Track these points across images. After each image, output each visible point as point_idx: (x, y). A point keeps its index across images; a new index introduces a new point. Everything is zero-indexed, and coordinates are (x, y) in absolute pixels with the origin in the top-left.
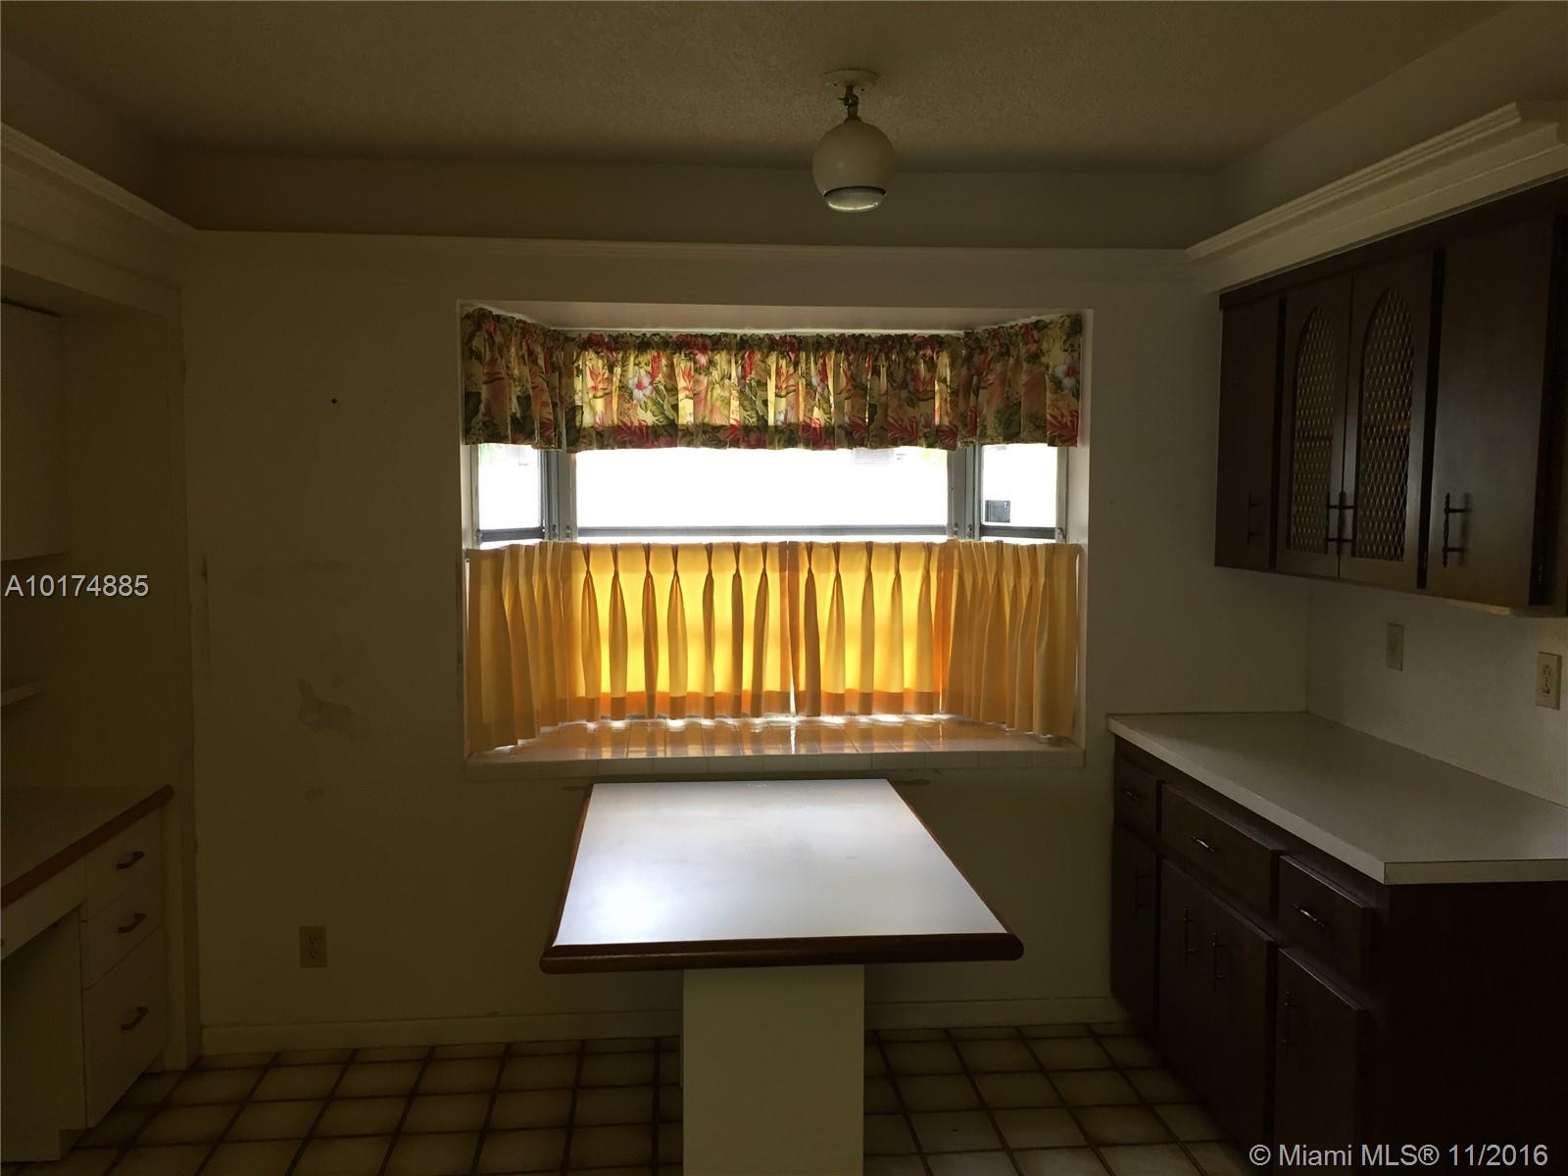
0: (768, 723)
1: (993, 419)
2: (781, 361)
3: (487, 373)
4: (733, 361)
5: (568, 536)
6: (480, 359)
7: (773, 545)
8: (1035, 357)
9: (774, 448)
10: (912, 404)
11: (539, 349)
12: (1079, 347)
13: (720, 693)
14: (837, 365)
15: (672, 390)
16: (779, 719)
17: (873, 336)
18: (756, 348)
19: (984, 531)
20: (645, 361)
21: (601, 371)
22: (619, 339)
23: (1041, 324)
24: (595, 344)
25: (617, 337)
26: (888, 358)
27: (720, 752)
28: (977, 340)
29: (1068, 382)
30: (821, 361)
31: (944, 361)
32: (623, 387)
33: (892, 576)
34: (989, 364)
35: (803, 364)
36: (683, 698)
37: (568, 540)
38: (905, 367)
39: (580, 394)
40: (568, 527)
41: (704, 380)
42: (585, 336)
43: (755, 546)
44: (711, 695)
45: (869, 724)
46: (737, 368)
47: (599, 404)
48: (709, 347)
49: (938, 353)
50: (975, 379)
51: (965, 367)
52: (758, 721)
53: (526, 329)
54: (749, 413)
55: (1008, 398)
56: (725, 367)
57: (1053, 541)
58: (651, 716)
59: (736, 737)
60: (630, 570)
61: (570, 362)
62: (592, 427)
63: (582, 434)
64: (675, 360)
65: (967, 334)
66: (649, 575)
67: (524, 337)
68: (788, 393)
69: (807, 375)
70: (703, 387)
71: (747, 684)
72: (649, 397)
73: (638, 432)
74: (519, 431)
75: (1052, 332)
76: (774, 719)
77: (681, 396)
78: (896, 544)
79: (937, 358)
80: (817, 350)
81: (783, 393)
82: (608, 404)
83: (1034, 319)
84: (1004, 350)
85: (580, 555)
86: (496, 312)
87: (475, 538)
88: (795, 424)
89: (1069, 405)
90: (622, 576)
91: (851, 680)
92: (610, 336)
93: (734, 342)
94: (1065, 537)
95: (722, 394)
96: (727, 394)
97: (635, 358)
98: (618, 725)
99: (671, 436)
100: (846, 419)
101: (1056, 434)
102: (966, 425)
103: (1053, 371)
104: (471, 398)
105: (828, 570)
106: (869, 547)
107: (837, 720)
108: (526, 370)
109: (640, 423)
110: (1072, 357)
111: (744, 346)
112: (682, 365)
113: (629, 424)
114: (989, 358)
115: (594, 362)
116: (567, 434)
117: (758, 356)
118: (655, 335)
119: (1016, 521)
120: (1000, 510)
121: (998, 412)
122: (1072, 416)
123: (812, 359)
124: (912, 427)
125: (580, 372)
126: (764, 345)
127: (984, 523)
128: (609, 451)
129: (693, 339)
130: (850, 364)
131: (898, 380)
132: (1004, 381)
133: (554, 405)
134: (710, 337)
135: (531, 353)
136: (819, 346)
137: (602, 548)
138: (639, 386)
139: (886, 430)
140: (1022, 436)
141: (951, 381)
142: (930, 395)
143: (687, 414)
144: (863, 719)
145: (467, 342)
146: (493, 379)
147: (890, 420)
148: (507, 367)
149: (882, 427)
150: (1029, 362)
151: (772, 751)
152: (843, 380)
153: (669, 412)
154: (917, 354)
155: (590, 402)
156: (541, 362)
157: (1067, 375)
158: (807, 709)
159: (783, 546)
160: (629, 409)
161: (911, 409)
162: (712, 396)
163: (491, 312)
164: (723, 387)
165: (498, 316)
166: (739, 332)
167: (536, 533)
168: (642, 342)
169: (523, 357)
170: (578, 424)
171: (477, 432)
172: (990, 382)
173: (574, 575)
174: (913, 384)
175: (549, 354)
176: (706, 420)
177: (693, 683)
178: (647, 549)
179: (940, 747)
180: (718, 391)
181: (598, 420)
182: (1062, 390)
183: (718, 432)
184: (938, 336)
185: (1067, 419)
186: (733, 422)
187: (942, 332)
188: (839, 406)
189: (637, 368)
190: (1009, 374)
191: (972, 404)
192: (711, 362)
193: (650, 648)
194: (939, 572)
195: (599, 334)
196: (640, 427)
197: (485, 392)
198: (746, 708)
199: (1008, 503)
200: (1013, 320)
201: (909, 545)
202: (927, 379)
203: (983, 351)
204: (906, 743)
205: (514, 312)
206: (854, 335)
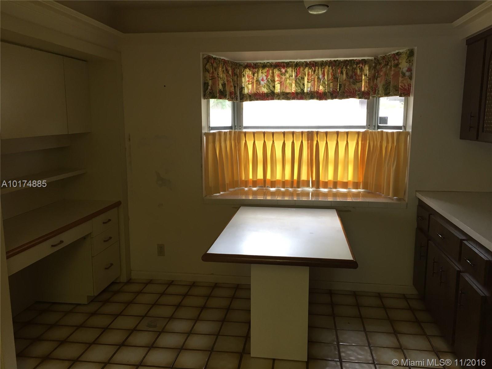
0: (302, 190)
1: (381, 88)
2: (309, 70)
3: (211, 76)
4: (293, 71)
5: (240, 129)
6: (208, 72)
7: (305, 132)
8: (397, 65)
9: (307, 100)
10: (354, 84)
11: (229, 68)
12: (412, 61)
13: (287, 180)
14: (328, 71)
15: (273, 81)
16: (307, 189)
17: (341, 60)
18: (301, 66)
19: (379, 127)
20: (265, 71)
21: (251, 76)
22: (257, 65)
23: (399, 53)
24: (249, 67)
25: (256, 64)
26: (346, 68)
27: (286, 198)
28: (378, 60)
29: (407, 74)
30: (323, 70)
31: (367, 68)
32: (257, 80)
33: (345, 143)
34: (381, 68)
35: (317, 71)
36: (275, 181)
37: (240, 130)
38: (352, 71)
39: (244, 83)
40: (240, 126)
41: (284, 77)
42: (246, 64)
43: (299, 132)
44: (284, 180)
45: (336, 192)
46: (294, 73)
47: (250, 86)
48: (286, 66)
49: (364, 65)
50: (377, 74)
51: (373, 70)
52: (299, 189)
53: (225, 62)
54: (298, 88)
55: (386, 80)
56: (291, 73)
57: (401, 131)
58: (265, 187)
59: (292, 194)
60: (259, 140)
61: (241, 73)
62: (247, 94)
63: (244, 96)
64: (274, 71)
65: (375, 58)
66: (265, 142)
67: (224, 64)
68: (311, 81)
69: (318, 74)
70: (283, 80)
71: (295, 177)
72: (266, 84)
73: (262, 95)
74: (222, 95)
75: (403, 56)
76: (305, 189)
77: (276, 83)
78: (347, 132)
79: (364, 67)
80: (322, 66)
81: (310, 81)
82: (253, 86)
83: (397, 51)
84: (386, 63)
85: (243, 135)
86: (214, 56)
87: (208, 129)
88: (314, 92)
89: (407, 82)
90: (256, 142)
91: (330, 177)
92: (254, 64)
93: (294, 64)
94: (405, 129)
95: (289, 82)
96: (291, 82)
97: (261, 71)
98: (255, 189)
99: (272, 96)
100: (331, 89)
101: (402, 92)
102: (373, 91)
103: (402, 70)
104: (206, 85)
105: (323, 141)
106: (338, 133)
107: (326, 190)
108: (225, 76)
109: (262, 92)
110: (410, 64)
111: (297, 66)
112: (277, 73)
113: (259, 93)
114: (381, 67)
115: (248, 72)
116: (240, 96)
117: (302, 69)
118: (268, 63)
119: (390, 124)
120: (384, 120)
121: (383, 85)
122: (408, 86)
123: (320, 69)
124: (354, 92)
125: (244, 76)
126: (304, 65)
127: (380, 125)
128: (253, 102)
129: (280, 64)
130: (333, 70)
131: (349, 75)
132: (386, 74)
133: (235, 87)
134: (286, 63)
135: (227, 70)
136: (322, 64)
137: (250, 133)
138: (263, 80)
139: (345, 93)
140: (390, 94)
141: (369, 75)
142: (360, 80)
143: (278, 89)
144: (334, 190)
145: (204, 66)
146: (213, 78)
147: (346, 89)
148: (218, 74)
149: (343, 92)
150: (394, 67)
151: (304, 199)
152: (330, 76)
153: (272, 88)
154: (357, 66)
155: (247, 85)
156: (230, 73)
157: (407, 71)
158: (315, 186)
159: (308, 132)
160: (259, 88)
161: (354, 85)
162: (286, 83)
163: (212, 56)
164: (290, 79)
165: (215, 58)
166: (296, 61)
167: (231, 128)
168: (264, 65)
169: (224, 71)
170: (243, 93)
171: (207, 95)
172: (381, 75)
173: (241, 141)
174: (355, 76)
175: (233, 70)
176: (284, 91)
177: (279, 177)
178: (264, 133)
179: (360, 200)
180: (288, 81)
181: (250, 92)
182: (405, 77)
183: (288, 95)
184: (364, 59)
185: (407, 87)
186: (293, 91)
187: (366, 58)
188: (329, 85)
189: (262, 74)
190: (387, 72)
191: (375, 83)
192: (286, 71)
193: (265, 164)
194: (362, 141)
195: (250, 63)
196: (263, 93)
197: (210, 83)
198: (295, 185)
199: (387, 118)
200: (390, 52)
201: (352, 132)
202: (360, 74)
203: (380, 64)
204: (348, 198)
205: (221, 56)
206: (334, 60)
